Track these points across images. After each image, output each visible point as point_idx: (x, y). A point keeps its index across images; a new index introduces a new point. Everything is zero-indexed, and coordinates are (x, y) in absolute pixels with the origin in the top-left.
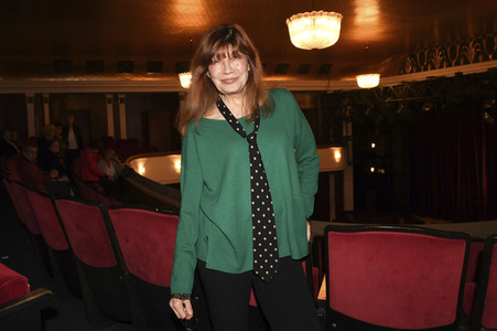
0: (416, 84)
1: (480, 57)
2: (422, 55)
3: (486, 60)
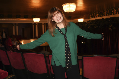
0: (93, 21)
3: (109, 15)
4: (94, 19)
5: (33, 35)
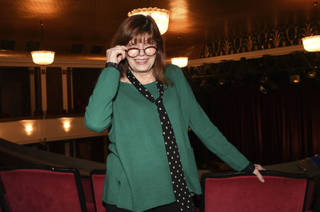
0: (213, 65)
1: (256, 47)
2: (216, 44)
3: (260, 49)
4: (217, 60)
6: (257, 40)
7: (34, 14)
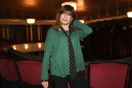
0: (94, 23)
3: (111, 17)
4: (95, 21)
5: (27, 39)
6: (110, 13)
7: (27, 5)
